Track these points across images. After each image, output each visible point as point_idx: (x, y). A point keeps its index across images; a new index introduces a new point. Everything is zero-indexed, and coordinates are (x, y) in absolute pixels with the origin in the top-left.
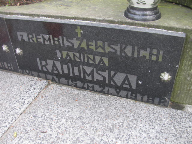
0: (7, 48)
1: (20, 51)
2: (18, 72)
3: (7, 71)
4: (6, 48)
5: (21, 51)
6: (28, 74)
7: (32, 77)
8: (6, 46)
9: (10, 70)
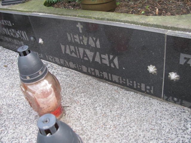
0: (156, 69)
1: (176, 76)
2: (160, 97)
3: (143, 93)
4: (154, 70)
5: (178, 76)
6: (175, 102)
7: (180, 106)
8: (154, 67)
9: (147, 93)
